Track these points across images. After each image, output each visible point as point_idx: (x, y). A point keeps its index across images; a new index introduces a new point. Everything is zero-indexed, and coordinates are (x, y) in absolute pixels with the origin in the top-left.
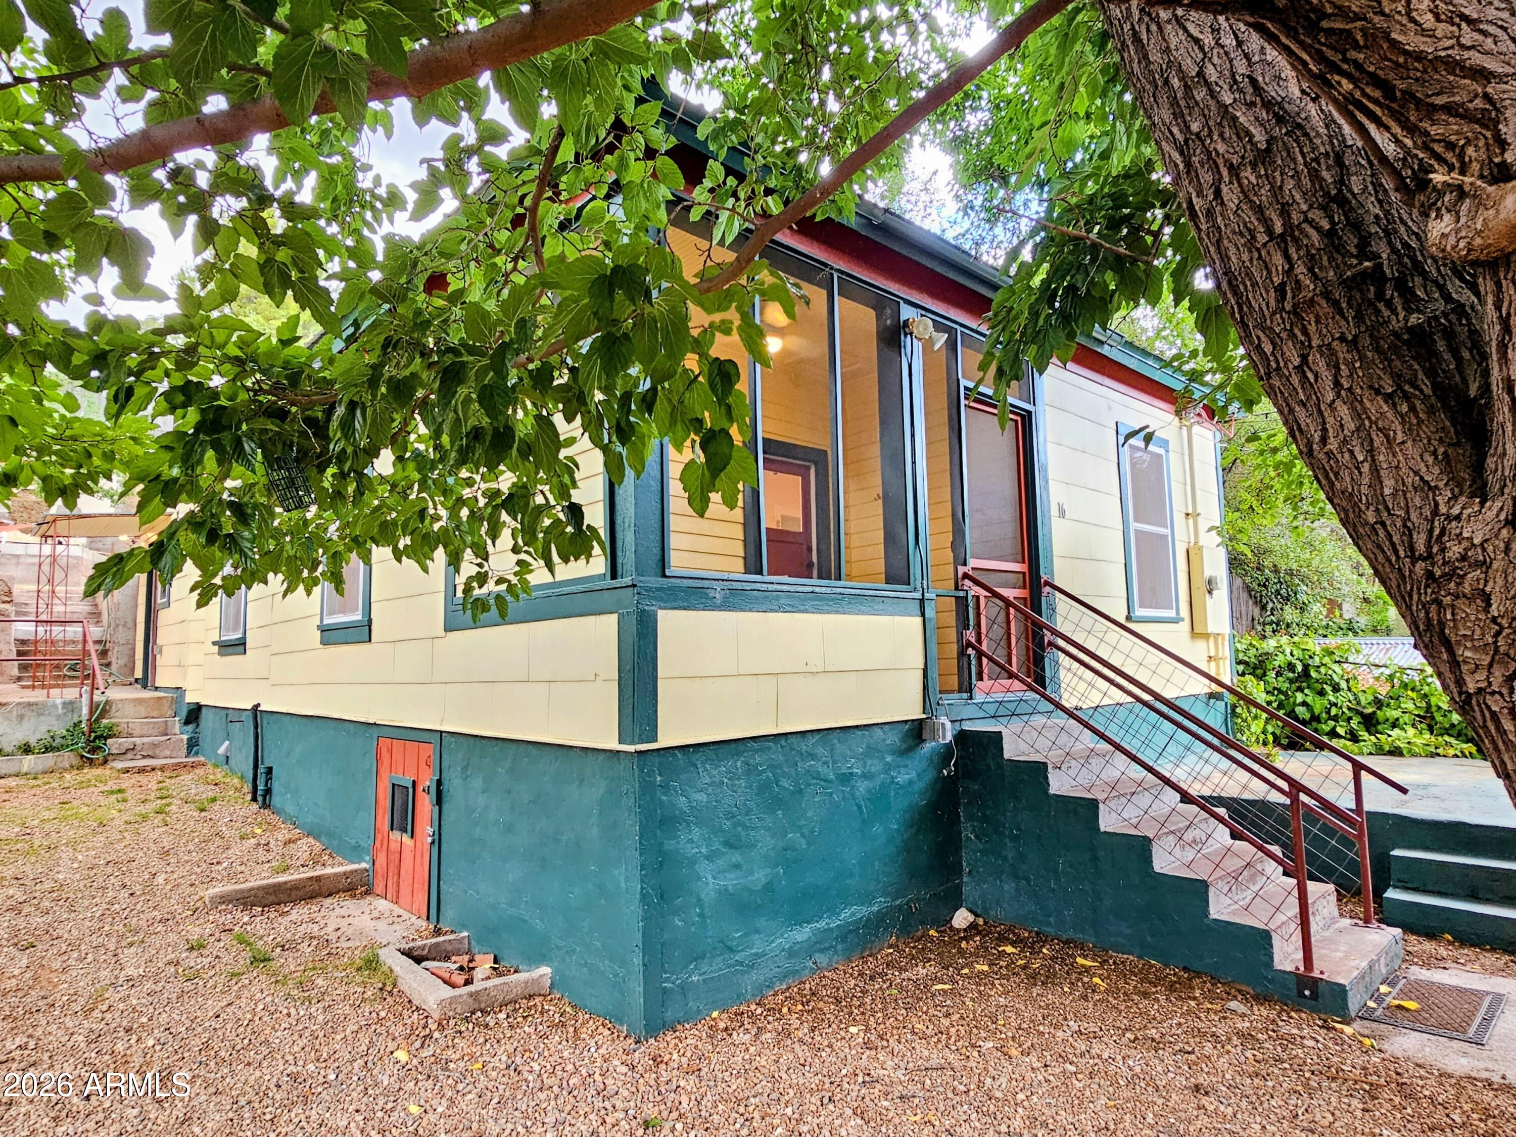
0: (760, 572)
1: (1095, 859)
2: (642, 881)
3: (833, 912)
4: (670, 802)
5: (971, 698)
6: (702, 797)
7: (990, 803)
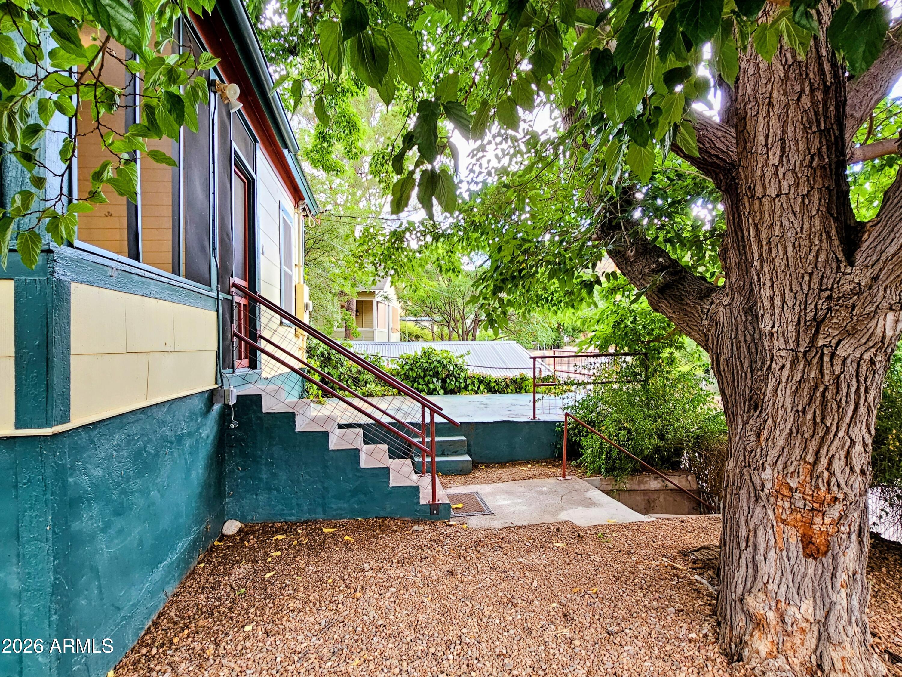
0: (137, 259)
1: (325, 467)
2: (55, 572)
3: (173, 548)
4: (75, 483)
5: (233, 372)
6: (98, 473)
7: (250, 444)
